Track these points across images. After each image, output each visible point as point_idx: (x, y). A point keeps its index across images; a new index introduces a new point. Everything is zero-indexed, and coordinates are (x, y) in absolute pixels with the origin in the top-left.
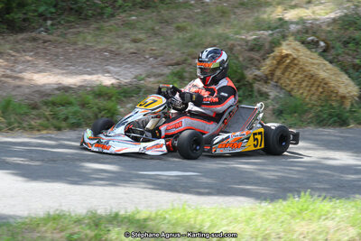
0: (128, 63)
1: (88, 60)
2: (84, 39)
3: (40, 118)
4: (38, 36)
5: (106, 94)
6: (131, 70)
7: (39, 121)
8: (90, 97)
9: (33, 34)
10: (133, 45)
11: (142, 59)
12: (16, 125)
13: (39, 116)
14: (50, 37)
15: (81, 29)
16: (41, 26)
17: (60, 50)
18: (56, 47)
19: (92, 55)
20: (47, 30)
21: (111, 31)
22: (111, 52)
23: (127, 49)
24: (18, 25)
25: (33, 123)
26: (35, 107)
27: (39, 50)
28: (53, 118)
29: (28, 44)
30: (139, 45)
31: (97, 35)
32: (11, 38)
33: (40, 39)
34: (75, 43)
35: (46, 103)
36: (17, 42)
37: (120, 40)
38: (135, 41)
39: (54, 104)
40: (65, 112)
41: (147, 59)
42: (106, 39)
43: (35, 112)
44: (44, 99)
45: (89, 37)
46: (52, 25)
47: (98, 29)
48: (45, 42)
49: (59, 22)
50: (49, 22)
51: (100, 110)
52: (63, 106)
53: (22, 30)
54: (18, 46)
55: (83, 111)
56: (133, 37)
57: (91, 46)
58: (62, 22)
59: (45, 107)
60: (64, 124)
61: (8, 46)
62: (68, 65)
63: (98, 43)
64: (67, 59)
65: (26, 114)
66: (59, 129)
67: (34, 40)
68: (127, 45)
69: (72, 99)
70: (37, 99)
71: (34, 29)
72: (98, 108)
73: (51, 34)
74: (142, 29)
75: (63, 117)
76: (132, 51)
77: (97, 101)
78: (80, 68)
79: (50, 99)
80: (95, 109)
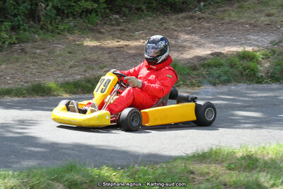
0: (264, 33)
1: (233, 31)
2: (230, 15)
3: (199, 77)
4: (195, 14)
5: (249, 56)
6: (267, 37)
7: (198, 79)
8: (237, 59)
9: (191, 13)
10: (267, 18)
11: (275, 28)
12: (181, 83)
13: (198, 76)
14: (204, 15)
15: (226, 8)
16: (196, 7)
17: (211, 25)
18: (208, 22)
19: (236, 27)
20: (200, 10)
21: (249, 8)
22: (251, 24)
23: (262, 22)
24: (178, 7)
25: (194, 81)
26: (194, 68)
27: (196, 25)
28: (209, 76)
29: (187, 21)
30: (272, 18)
31: (239, 12)
32: (174, 17)
33: (195, 17)
34: (223, 19)
35: (203, 66)
36: (179, 20)
37: (257, 15)
38: (268, 15)
39: (209, 66)
40: (218, 71)
41: (279, 28)
42: (246, 14)
43: (195, 73)
44: (202, 62)
45: (233, 14)
46: (204, 6)
47: (240, 7)
48: (199, 19)
49: (210, 3)
50: (202, 4)
51: (245, 69)
52: (216, 67)
53: (181, 11)
54: (179, 23)
55: (231, 70)
56: (267, 12)
57: (235, 21)
58: (212, 3)
59: (202, 69)
60: (217, 81)
61: (172, 23)
62: (217, 36)
63: (240, 18)
64: (216, 31)
65: (189, 74)
66: (214, 84)
67: (192, 17)
68: (263, 19)
69: (223, 61)
70: (196, 62)
71: (190, 10)
72: (244, 68)
73: (204, 13)
74: (274, 6)
75: (217, 75)
76: (266, 23)
77: (242, 62)
78: (228, 38)
79: (206, 62)
80: (241, 68)
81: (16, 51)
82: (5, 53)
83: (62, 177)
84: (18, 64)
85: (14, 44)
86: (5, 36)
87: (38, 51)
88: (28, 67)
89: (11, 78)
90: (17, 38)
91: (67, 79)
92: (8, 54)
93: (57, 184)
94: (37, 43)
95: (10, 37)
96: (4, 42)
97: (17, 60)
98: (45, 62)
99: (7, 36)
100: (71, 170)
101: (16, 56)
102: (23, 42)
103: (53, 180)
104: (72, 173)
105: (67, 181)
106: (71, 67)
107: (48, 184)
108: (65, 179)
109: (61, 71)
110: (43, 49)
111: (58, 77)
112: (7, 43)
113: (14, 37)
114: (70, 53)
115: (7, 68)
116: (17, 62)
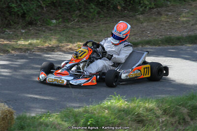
81: (154, 13)
82: (146, 15)
83: (186, 103)
84: (155, 23)
85: (153, 8)
86: (147, 3)
87: (170, 13)
88: (162, 25)
89: (150, 32)
90: (155, 4)
91: (190, 33)
92: (148, 15)
93: (183, 108)
94: (169, 8)
95: (150, 4)
96: (146, 7)
97: (155, 20)
98: (174, 21)
99: (148, 3)
100: (193, 99)
101: (154, 17)
102: (160, 7)
103: (180, 105)
104: (194, 101)
105: (190, 106)
106: (192, 25)
107: (176, 108)
108: (188, 105)
109: (185, 28)
110: (173, 12)
111: (184, 32)
112: (148, 8)
113: (153, 3)
114: (193, 15)
115: (147, 25)
116: (155, 21)
